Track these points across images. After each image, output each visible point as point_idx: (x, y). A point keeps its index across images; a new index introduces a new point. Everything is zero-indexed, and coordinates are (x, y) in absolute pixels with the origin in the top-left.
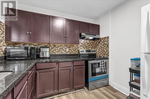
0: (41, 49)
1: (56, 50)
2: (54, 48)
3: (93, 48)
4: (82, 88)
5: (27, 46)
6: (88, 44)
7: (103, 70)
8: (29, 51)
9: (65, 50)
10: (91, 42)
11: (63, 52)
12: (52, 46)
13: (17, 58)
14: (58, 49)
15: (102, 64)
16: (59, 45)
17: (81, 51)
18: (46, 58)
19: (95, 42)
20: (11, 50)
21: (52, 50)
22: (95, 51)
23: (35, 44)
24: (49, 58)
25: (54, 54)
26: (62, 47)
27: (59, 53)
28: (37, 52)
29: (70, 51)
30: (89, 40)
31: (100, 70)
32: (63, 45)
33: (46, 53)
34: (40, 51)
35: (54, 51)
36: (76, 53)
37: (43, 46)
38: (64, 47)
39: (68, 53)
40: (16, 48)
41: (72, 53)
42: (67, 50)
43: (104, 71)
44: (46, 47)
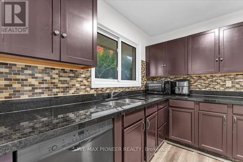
0: (177, 82)
1: (202, 85)
2: (198, 81)
8: (163, 86)
9: (221, 83)
11: (217, 87)
12: (194, 78)
13: (155, 93)
14: (205, 82)
16: (208, 76)
18: (184, 95)
20: (150, 85)
21: (195, 84)
23: (171, 77)
24: (188, 95)
25: (198, 90)
26: (215, 78)
27: (207, 89)
29: (237, 86)
33: (184, 88)
34: (176, 86)
35: (199, 86)
37: (181, 78)
38: (219, 78)
39: (232, 90)
40: (155, 82)
42: (229, 84)
44: (184, 80)
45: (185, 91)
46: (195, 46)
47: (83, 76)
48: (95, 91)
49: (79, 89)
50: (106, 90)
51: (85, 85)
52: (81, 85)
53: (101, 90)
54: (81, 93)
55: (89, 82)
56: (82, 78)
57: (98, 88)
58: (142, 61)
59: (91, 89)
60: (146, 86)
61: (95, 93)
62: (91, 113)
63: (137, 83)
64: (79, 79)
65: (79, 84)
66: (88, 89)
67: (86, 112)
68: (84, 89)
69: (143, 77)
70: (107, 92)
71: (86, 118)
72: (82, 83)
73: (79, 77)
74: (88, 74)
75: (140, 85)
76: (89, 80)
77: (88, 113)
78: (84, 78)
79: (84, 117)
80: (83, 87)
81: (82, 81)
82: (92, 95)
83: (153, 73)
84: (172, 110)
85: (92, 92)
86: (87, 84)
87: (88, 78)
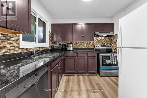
0: (68, 45)
2: (76, 44)
3: (109, 44)
4: (95, 74)
5: (61, 43)
6: (104, 40)
7: (113, 62)
8: (62, 46)
9: (83, 45)
10: (106, 38)
11: (82, 47)
12: (74, 43)
14: (78, 45)
15: (112, 57)
16: (79, 42)
17: (97, 46)
18: (71, 51)
19: (111, 38)
20: (54, 46)
21: (75, 46)
22: (110, 46)
23: (64, 42)
24: (72, 51)
25: (76, 48)
26: (81, 43)
27: (79, 48)
28: (66, 47)
29: (88, 46)
30: (104, 37)
31: (110, 62)
32: (82, 42)
33: (71, 47)
35: (76, 46)
36: (93, 48)
37: (69, 43)
39: (86, 48)
41: (89, 48)
42: (85, 45)
43: (115, 63)
44: (71, 44)
45: (71, 49)
46: (75, 29)
47: (13, 39)
48: (22, 50)
49: (9, 49)
50: (30, 49)
51: (14, 46)
52: (11, 46)
53: (26, 50)
54: (12, 52)
55: (17, 43)
56: (12, 40)
57: (24, 49)
58: (50, 32)
59: (19, 49)
60: (52, 47)
61: (22, 52)
62: (19, 67)
63: (47, 45)
64: (9, 42)
65: (9, 45)
66: (17, 49)
67: (15, 67)
68: (14, 49)
69: (50, 41)
70: (30, 50)
71: (15, 71)
72: (12, 45)
73: (9, 40)
74: (17, 38)
75: (49, 46)
76: (18, 42)
77: (17, 68)
78: (14, 40)
79: (13, 71)
80: (13, 48)
81: (12, 43)
82: (21, 53)
83: (55, 39)
84: (67, 58)
85: (20, 51)
86: (16, 45)
87: (17, 41)
